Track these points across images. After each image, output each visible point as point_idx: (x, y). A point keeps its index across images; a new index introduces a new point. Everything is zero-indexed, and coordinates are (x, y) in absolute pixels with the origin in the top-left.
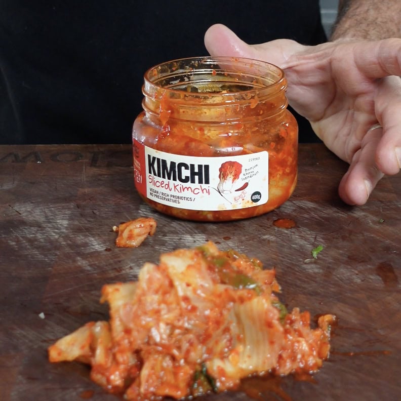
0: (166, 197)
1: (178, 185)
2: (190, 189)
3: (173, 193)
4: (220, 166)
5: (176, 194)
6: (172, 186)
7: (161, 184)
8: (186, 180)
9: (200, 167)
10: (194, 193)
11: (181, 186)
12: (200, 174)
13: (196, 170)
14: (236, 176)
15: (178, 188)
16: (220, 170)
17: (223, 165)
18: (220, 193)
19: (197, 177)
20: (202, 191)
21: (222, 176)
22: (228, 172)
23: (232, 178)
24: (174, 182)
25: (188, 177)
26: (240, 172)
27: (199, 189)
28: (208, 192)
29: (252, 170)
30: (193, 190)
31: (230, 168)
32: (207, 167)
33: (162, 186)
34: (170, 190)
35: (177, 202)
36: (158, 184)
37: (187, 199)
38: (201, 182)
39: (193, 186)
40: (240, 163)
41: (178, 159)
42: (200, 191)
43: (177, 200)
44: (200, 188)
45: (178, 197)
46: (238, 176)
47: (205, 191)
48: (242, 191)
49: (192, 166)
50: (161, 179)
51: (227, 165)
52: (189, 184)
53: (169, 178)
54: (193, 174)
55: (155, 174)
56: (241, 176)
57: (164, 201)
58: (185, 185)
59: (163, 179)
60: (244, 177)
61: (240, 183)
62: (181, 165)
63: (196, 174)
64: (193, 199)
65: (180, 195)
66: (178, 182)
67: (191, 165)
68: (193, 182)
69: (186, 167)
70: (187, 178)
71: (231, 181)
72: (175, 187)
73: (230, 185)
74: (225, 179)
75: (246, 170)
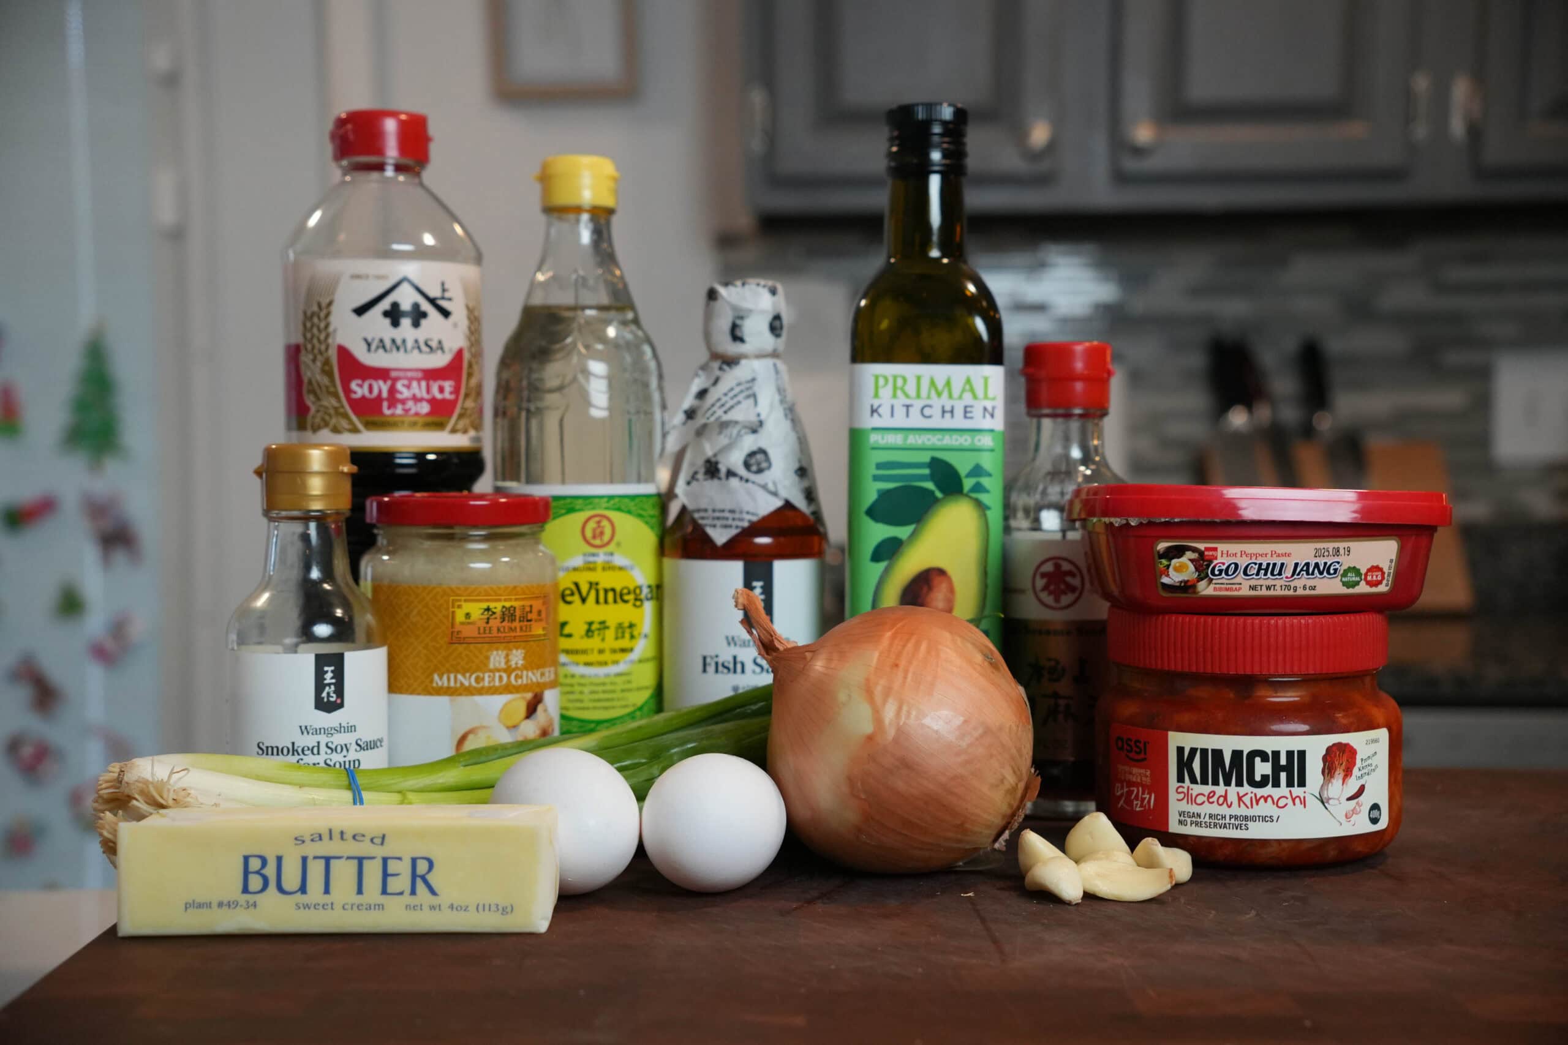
0: (1220, 822)
1: (1247, 794)
2: (1269, 799)
3: (1236, 810)
4: (1324, 752)
5: (1243, 811)
6: (1232, 797)
7: (1209, 797)
8: (1264, 783)
9: (1290, 754)
10: (1277, 806)
11: (1253, 795)
12: (1288, 767)
13: (1283, 761)
14: (1348, 773)
15: (1247, 799)
16: (1325, 759)
17: (1329, 749)
18: (1323, 802)
19: (1283, 776)
20: (1294, 800)
21: (1326, 771)
22: (1337, 763)
23: (1342, 774)
24: (1239, 789)
25: (1268, 776)
26: (1354, 764)
27: (1287, 798)
28: (1304, 803)
29: (1369, 762)
30: (1275, 801)
31: (1339, 755)
32: (1302, 754)
33: (1211, 800)
34: (1229, 806)
35: (1243, 827)
36: (1200, 799)
37: (1264, 819)
38: (1290, 784)
39: (1276, 793)
40: (1355, 747)
41: (1247, 743)
42: (1290, 801)
43: (1244, 822)
44: (1288, 795)
45: (1246, 818)
46: (1351, 771)
47: (1297, 801)
48: (1355, 801)
49: (1276, 754)
50: (1207, 789)
51: (1334, 749)
52: (1268, 790)
53: (1227, 783)
54: (1277, 768)
55: (1193, 780)
56: (1355, 771)
57: (1215, 830)
58: (1260, 792)
59: (1215, 788)
60: (1359, 774)
61: (1353, 786)
62: (1253, 754)
63: (1283, 768)
64: (1275, 819)
65: (1249, 812)
66: (1247, 788)
67: (1273, 752)
68: (1276, 784)
69: (1264, 756)
70: (1265, 778)
71: (1341, 781)
72: (1240, 799)
73: (1339, 789)
74: (1331, 777)
75: (1362, 760)
